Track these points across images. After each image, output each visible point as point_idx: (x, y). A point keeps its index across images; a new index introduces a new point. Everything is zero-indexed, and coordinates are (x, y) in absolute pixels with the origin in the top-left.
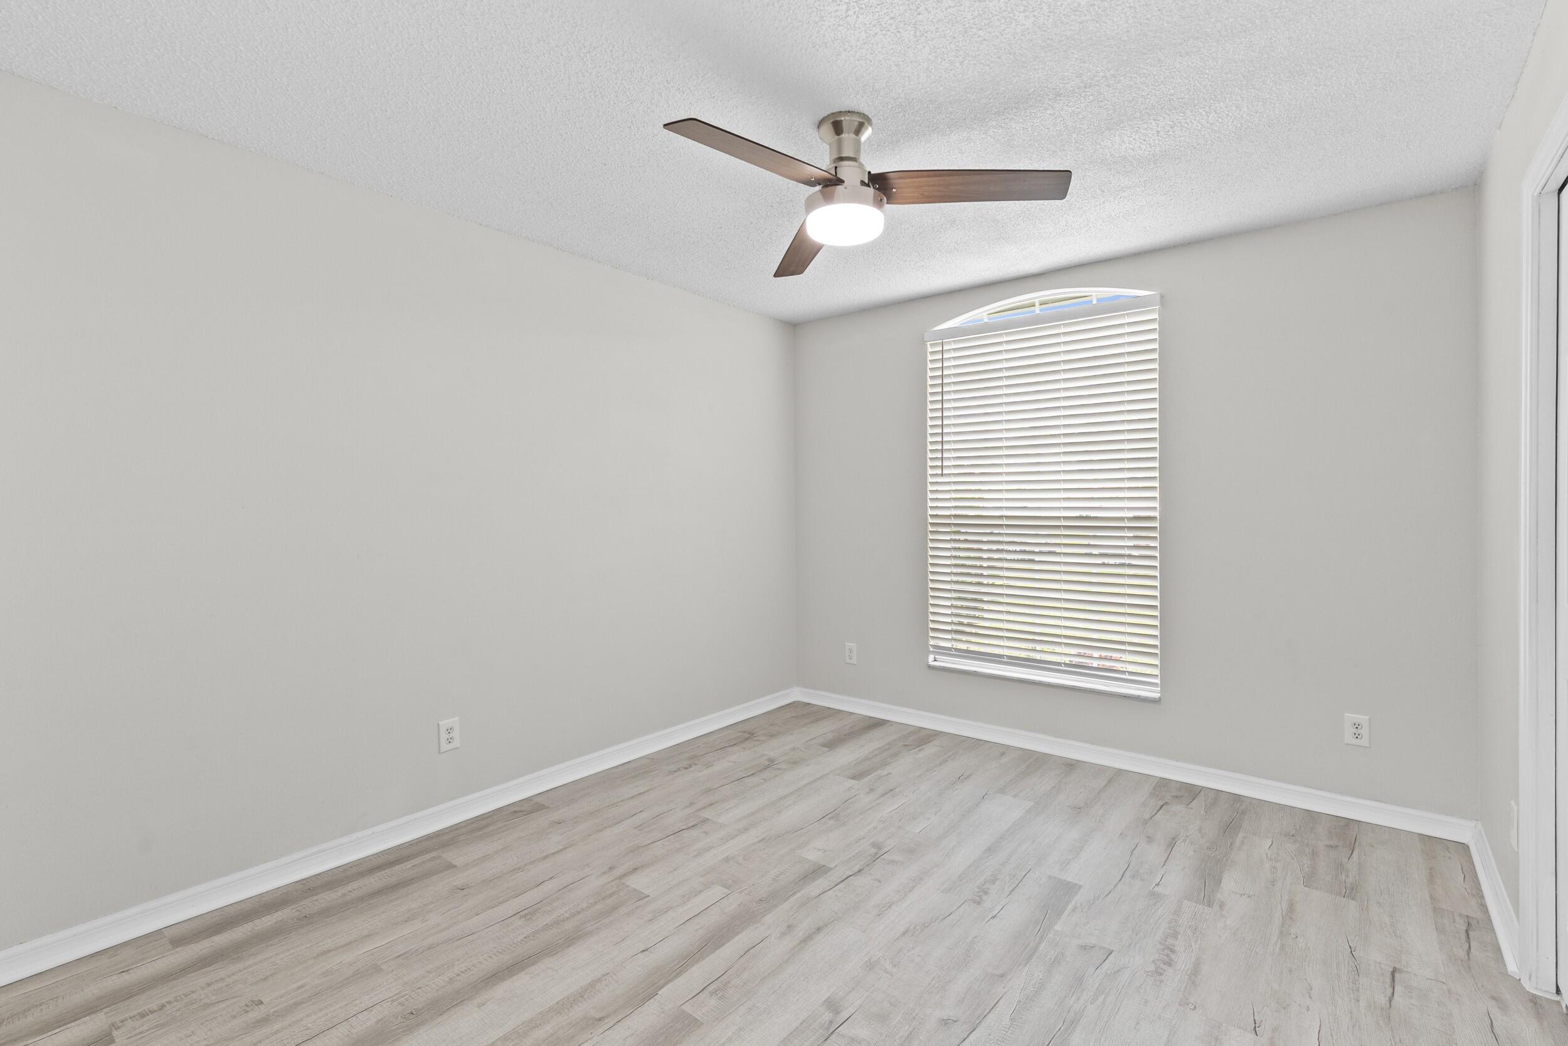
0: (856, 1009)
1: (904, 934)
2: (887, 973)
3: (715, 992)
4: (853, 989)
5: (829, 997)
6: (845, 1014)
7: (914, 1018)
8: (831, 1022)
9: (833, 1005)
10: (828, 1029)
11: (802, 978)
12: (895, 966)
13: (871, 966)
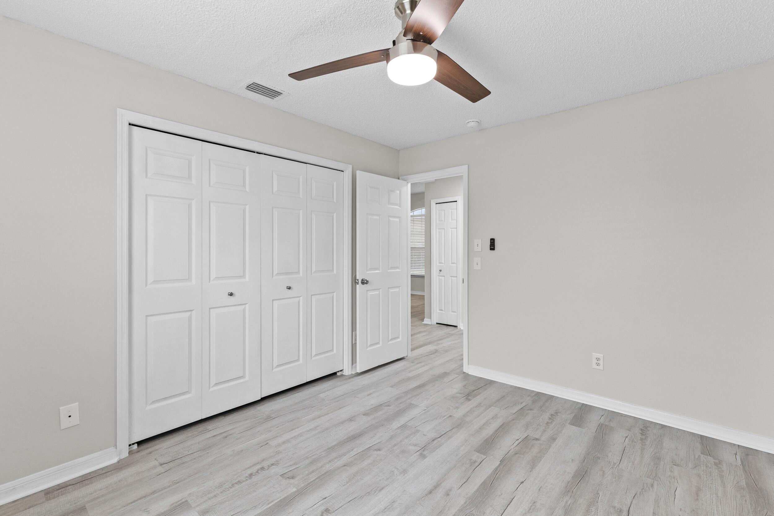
0: (414, 455)
1: (383, 488)
2: (397, 468)
3: (475, 462)
4: (414, 462)
5: (425, 459)
6: (418, 453)
7: (391, 451)
8: (424, 451)
9: (423, 456)
10: (425, 449)
11: (437, 467)
12: (392, 472)
13: (404, 472)
